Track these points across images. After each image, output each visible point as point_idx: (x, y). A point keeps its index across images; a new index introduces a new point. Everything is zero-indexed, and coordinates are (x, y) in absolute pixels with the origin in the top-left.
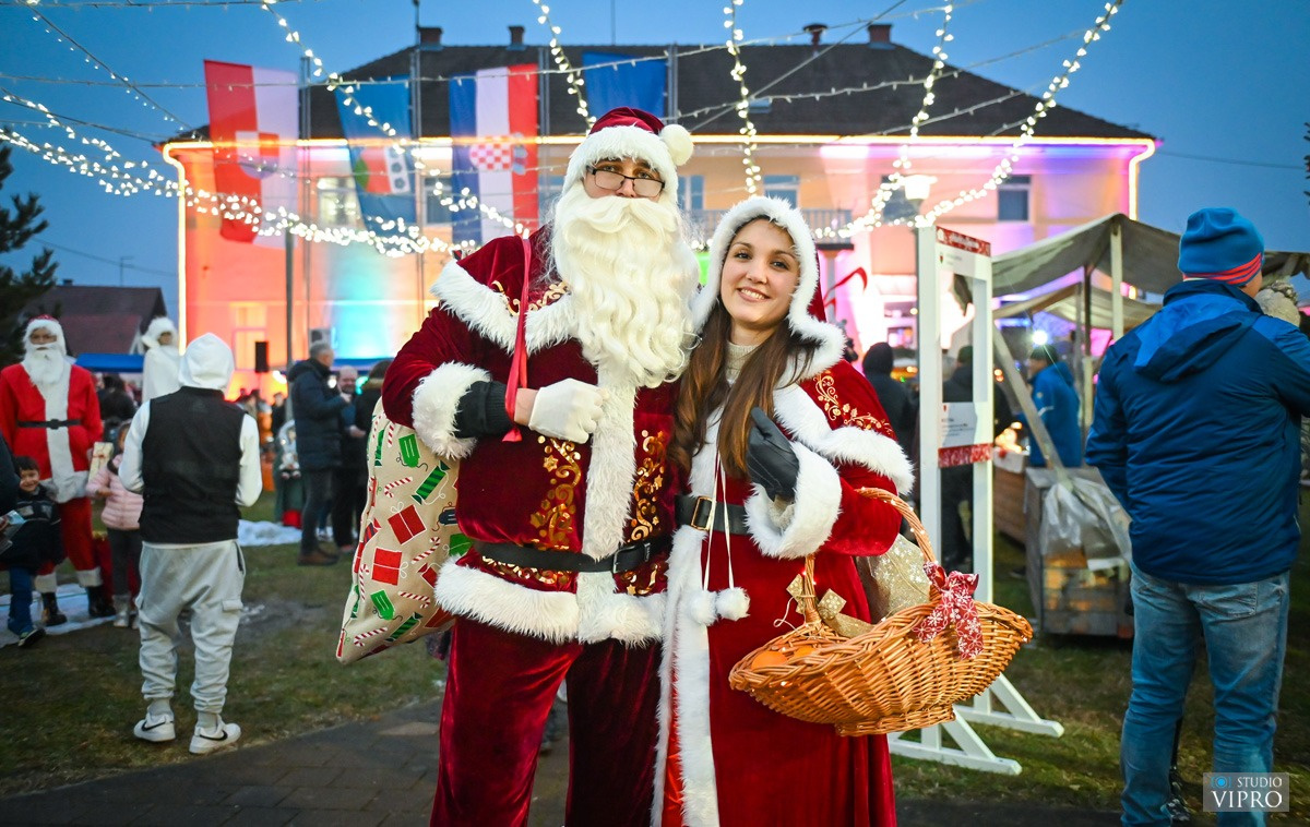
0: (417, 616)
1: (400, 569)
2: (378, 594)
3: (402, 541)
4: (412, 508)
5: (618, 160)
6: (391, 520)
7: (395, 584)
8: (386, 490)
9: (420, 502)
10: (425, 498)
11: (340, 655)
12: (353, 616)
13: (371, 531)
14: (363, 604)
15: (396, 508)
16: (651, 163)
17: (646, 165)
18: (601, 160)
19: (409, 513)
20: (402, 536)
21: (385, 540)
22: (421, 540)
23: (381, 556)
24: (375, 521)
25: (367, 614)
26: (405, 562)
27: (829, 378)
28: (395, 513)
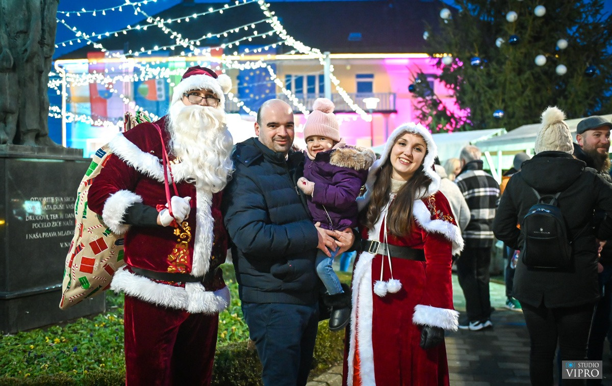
0: (100, 286)
1: (94, 266)
2: (82, 278)
3: (96, 253)
4: (102, 239)
5: (199, 90)
6: (90, 244)
7: (92, 273)
8: (89, 230)
9: (106, 235)
10: (109, 234)
11: (61, 306)
12: (68, 288)
13: (79, 249)
14: (74, 283)
15: (94, 238)
16: (214, 91)
17: (211, 91)
18: (191, 90)
19: (101, 241)
20: (96, 251)
21: (87, 252)
22: (106, 253)
23: (84, 260)
24: (82, 244)
25: (76, 286)
26: (97, 263)
27: (433, 198)
28: (93, 241)
